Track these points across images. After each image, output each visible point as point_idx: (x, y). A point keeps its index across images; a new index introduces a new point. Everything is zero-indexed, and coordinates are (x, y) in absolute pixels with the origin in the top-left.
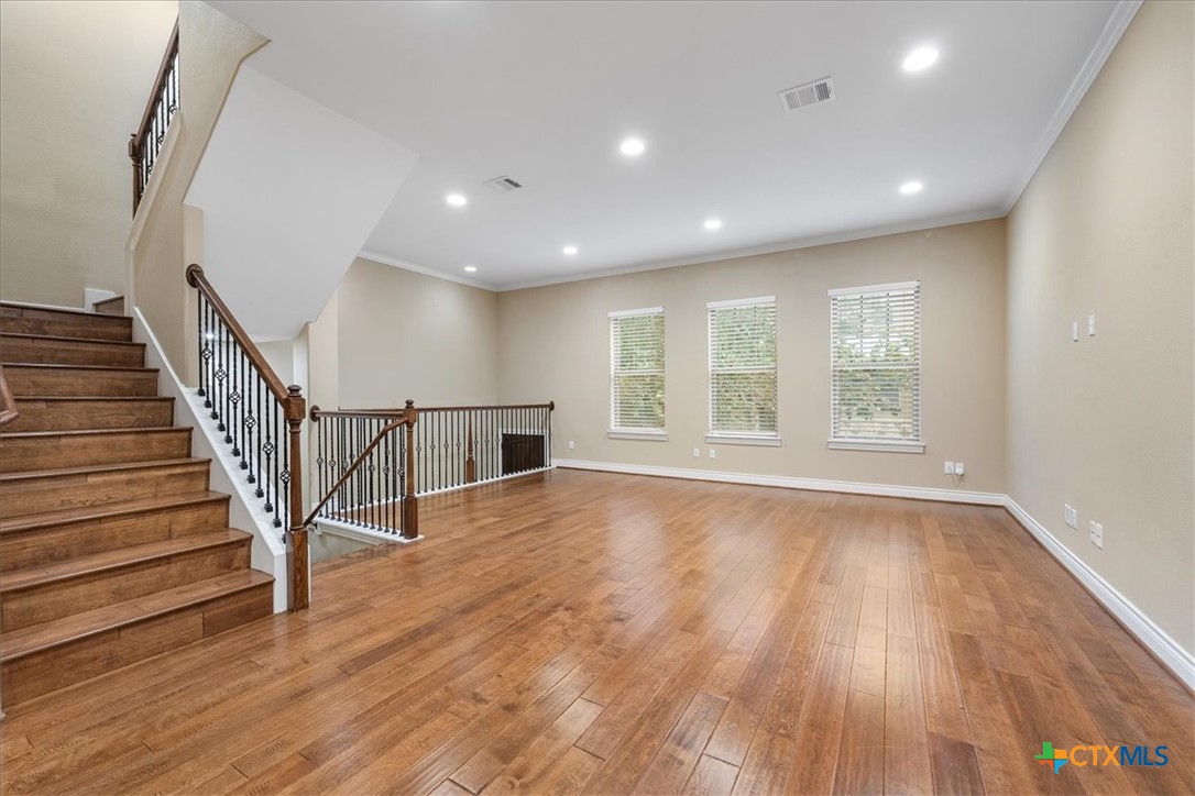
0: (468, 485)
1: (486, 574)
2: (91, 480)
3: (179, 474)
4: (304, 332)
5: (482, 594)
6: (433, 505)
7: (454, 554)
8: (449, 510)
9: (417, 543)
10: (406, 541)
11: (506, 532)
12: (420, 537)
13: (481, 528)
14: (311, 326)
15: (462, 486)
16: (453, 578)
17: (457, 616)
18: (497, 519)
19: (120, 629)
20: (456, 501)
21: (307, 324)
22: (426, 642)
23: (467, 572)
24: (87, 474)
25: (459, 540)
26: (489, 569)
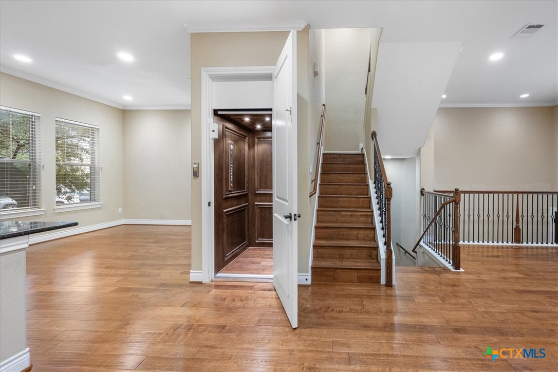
0: (515, 244)
1: (486, 312)
2: (342, 213)
3: (364, 215)
4: (419, 152)
5: (475, 325)
6: (483, 252)
7: (475, 289)
8: (490, 259)
9: (459, 273)
10: (453, 270)
11: (522, 288)
12: (462, 270)
13: (505, 278)
14: (421, 149)
15: (510, 244)
16: (464, 304)
17: (450, 331)
18: (521, 276)
19: (336, 268)
20: (500, 254)
21: (420, 148)
22: (425, 336)
23: (475, 305)
24: (341, 211)
25: (484, 281)
26: (491, 310)
